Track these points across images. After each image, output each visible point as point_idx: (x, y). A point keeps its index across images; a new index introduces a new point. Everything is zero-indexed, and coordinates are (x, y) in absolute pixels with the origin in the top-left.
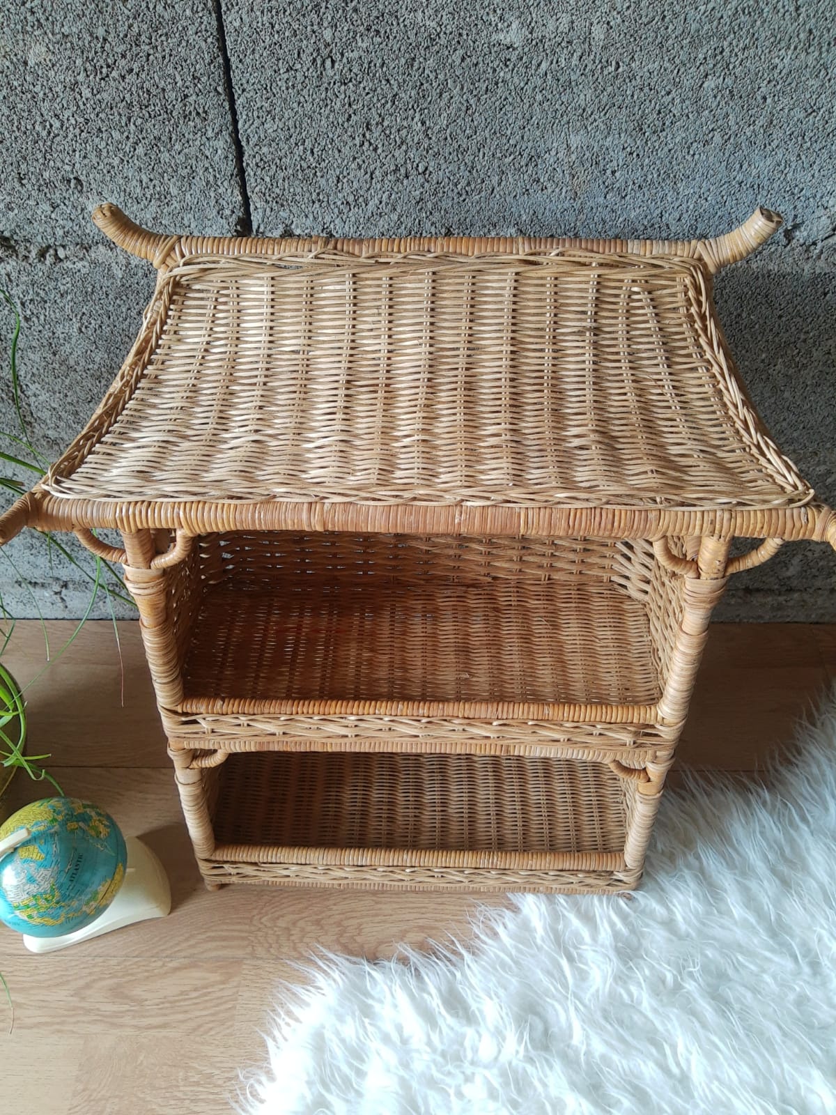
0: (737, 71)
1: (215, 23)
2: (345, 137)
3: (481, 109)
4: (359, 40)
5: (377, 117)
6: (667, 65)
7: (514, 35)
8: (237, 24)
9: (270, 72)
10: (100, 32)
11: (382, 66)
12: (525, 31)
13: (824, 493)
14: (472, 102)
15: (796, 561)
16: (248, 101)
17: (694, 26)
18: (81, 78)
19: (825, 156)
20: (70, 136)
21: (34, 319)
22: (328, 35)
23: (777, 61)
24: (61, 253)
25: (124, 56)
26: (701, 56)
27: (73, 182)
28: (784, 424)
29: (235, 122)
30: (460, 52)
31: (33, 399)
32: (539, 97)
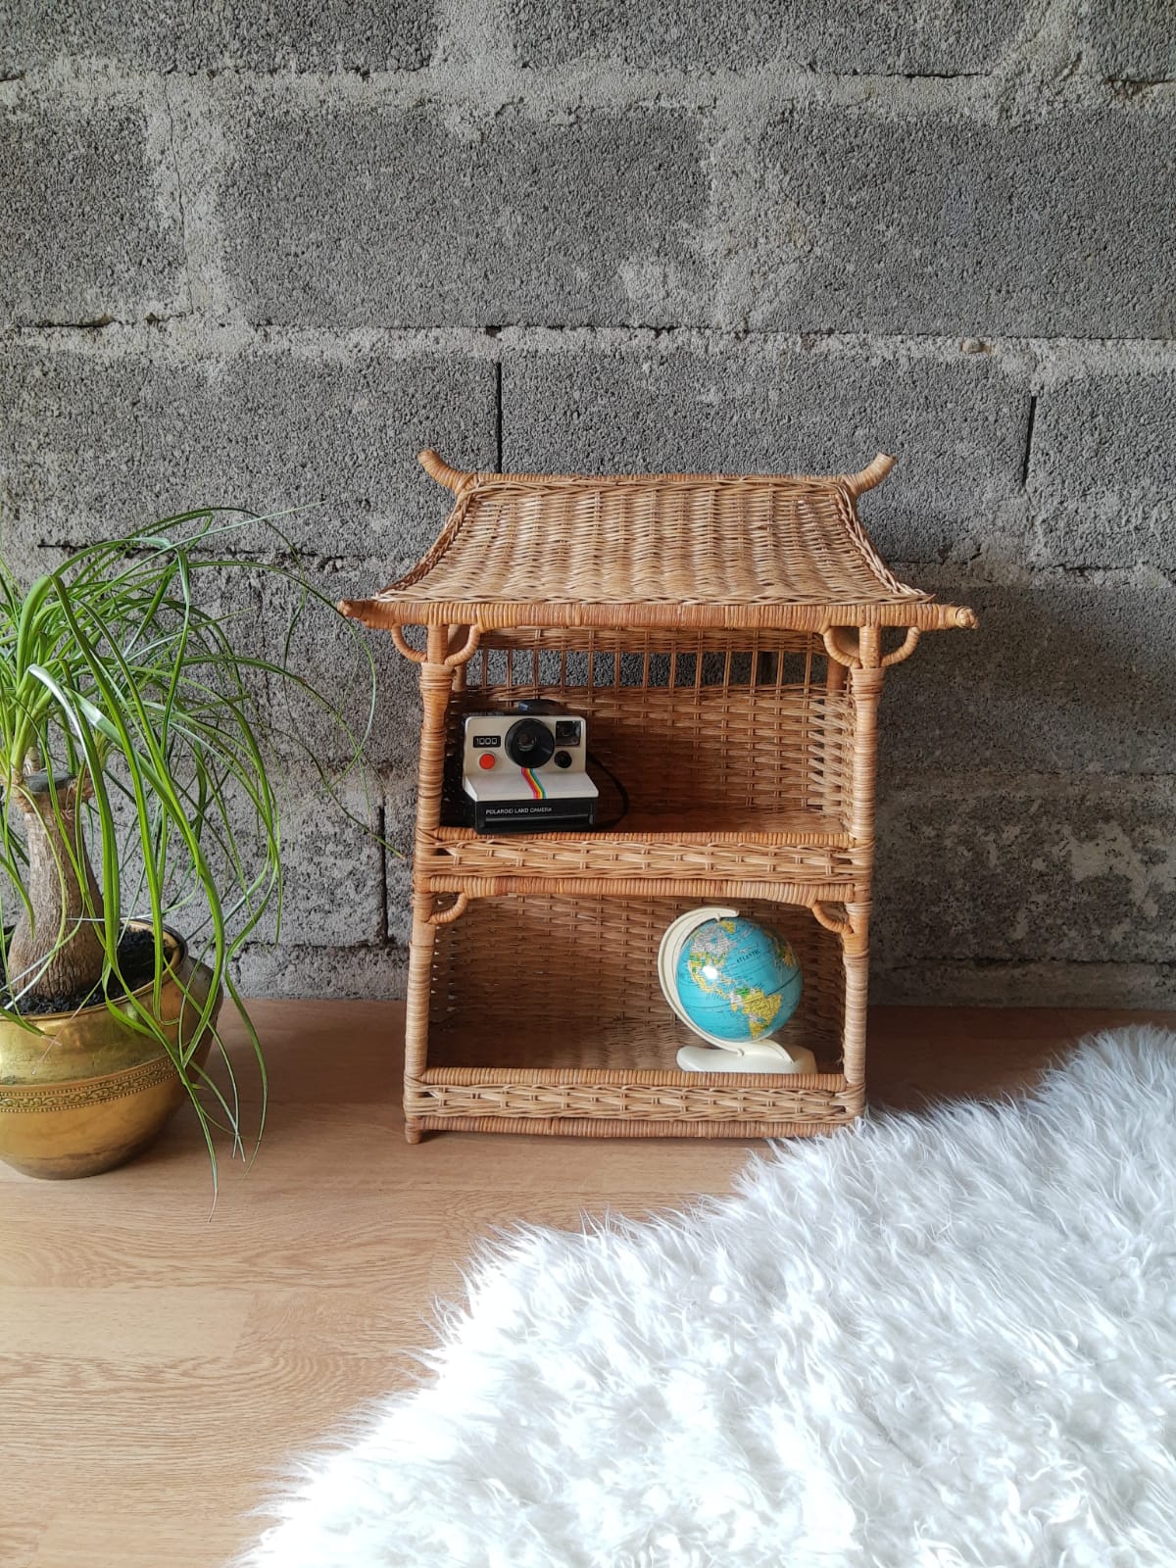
0: (878, 424)
1: (495, 386)
2: (584, 470)
3: (689, 449)
4: (599, 398)
5: (609, 456)
6: (826, 419)
7: (712, 396)
8: (511, 387)
9: (531, 420)
10: (411, 390)
11: (615, 417)
12: (721, 394)
13: (1031, 826)
14: (682, 444)
15: (1021, 916)
16: (513, 441)
17: (842, 392)
18: (389, 423)
19: (958, 489)
20: (371, 465)
21: (300, 626)
22: (577, 395)
23: (906, 417)
24: (339, 563)
25: (424, 407)
26: (850, 413)
27: (364, 503)
28: (976, 742)
29: (500, 458)
30: (673, 408)
31: (277, 708)
32: (733, 441)
